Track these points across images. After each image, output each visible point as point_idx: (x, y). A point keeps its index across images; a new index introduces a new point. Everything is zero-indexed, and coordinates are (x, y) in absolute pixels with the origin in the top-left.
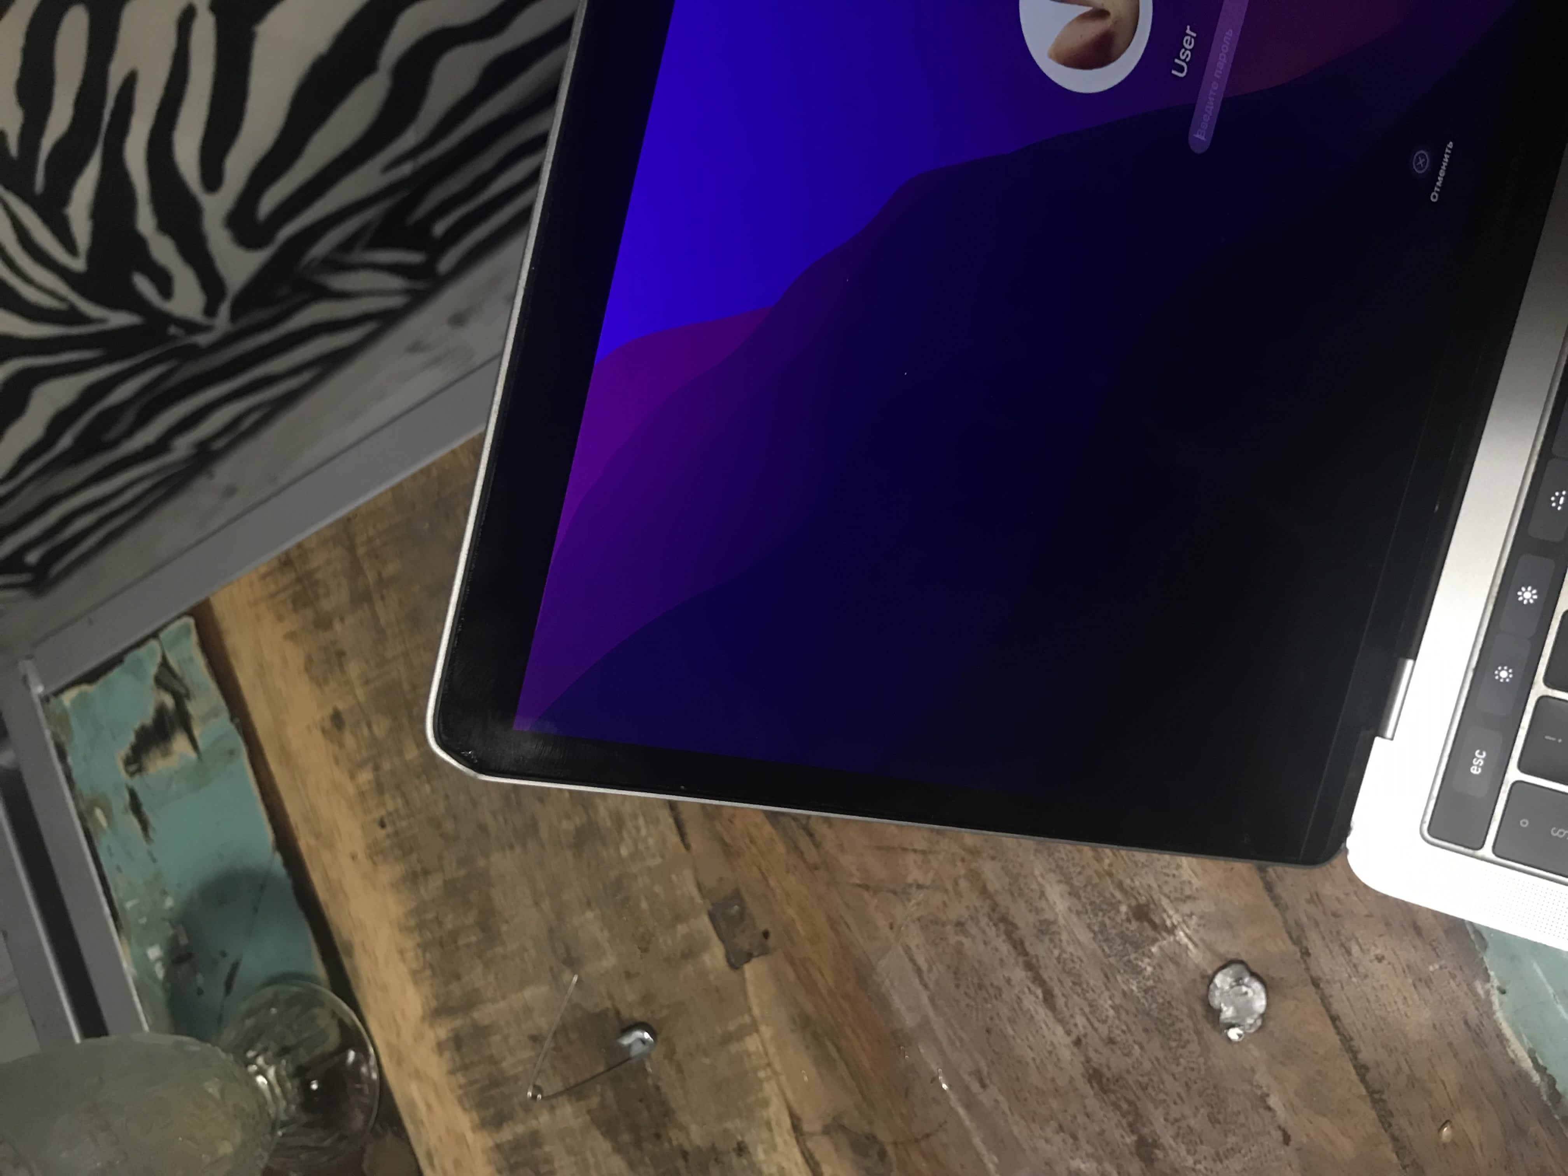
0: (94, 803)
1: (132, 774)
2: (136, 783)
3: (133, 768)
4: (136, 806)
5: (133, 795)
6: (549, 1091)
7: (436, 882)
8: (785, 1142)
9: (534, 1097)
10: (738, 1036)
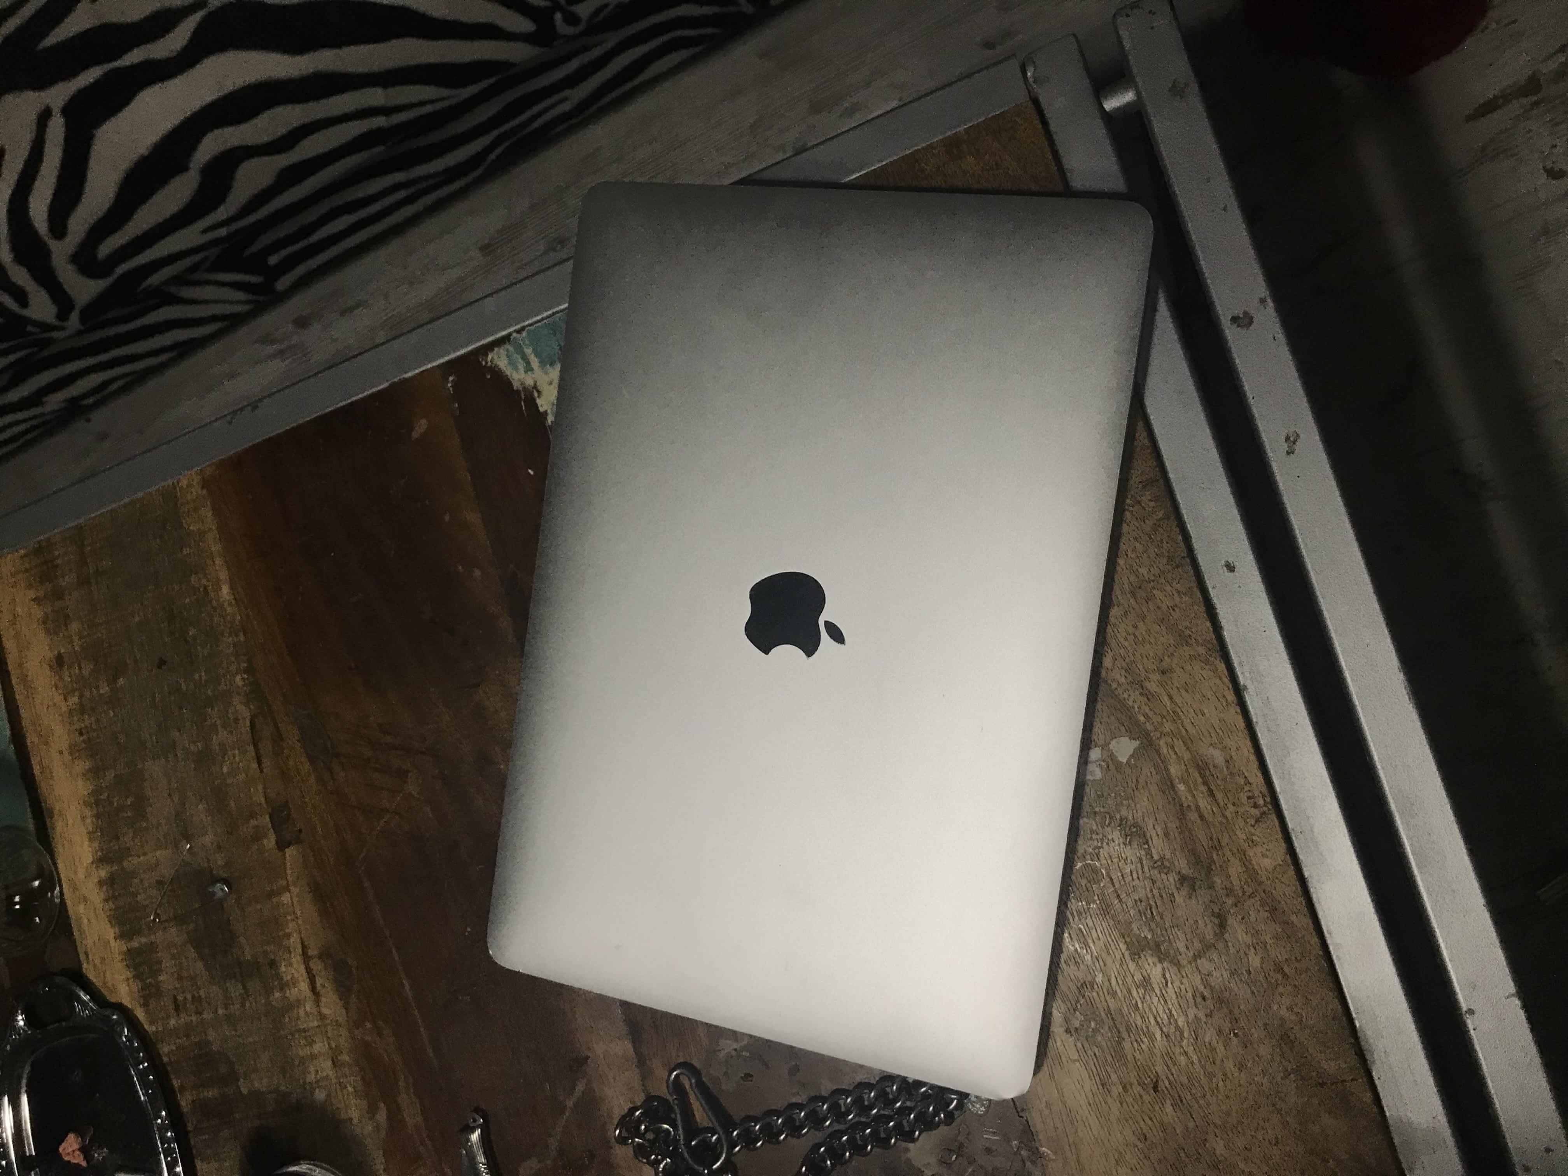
6: (164, 918)
7: (110, 774)
8: (298, 962)
9: (154, 920)
10: (279, 893)
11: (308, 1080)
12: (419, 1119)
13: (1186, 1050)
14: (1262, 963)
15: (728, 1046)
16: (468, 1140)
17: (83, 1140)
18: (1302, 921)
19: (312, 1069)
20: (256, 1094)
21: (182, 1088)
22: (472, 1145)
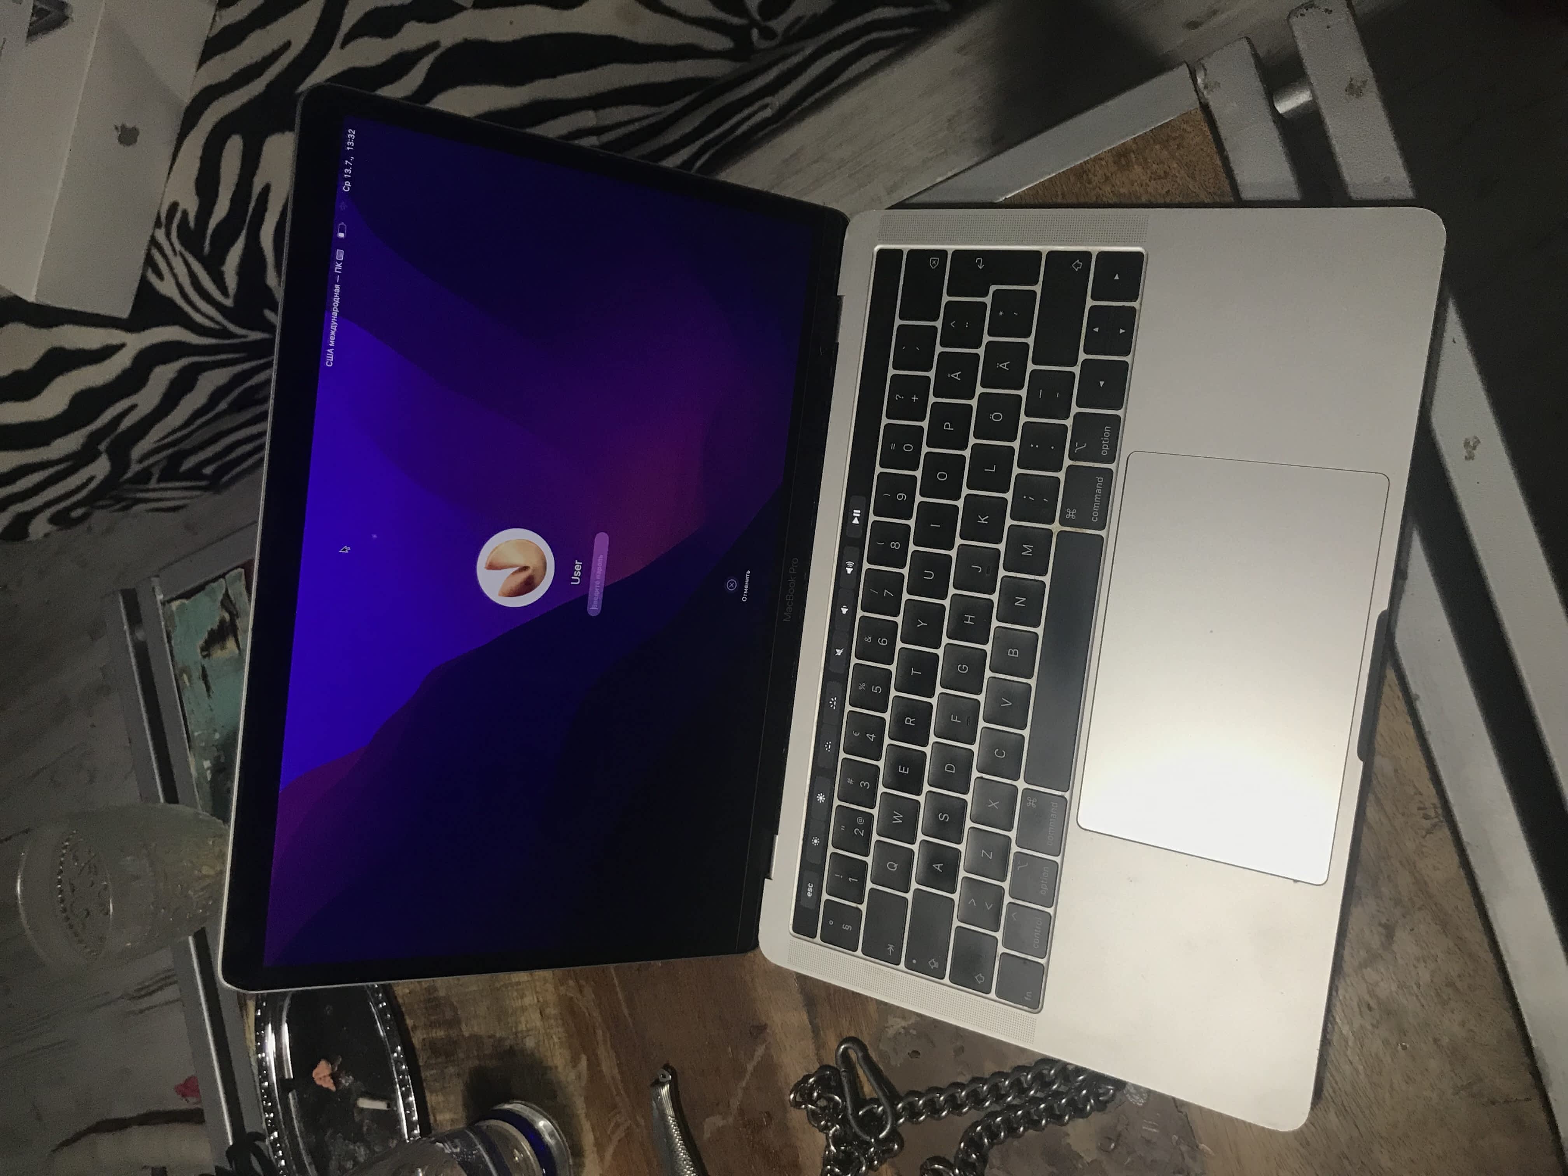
0: (184, 670)
1: (204, 657)
2: (206, 662)
3: (205, 653)
4: (205, 677)
5: (204, 669)
11: (520, 1028)
12: (616, 1071)
13: (1351, 1059)
14: (1432, 976)
15: (896, 1024)
16: (659, 1094)
17: (333, 1069)
18: (1476, 937)
19: (523, 1019)
20: (476, 1039)
21: (415, 1027)
22: (661, 1099)
